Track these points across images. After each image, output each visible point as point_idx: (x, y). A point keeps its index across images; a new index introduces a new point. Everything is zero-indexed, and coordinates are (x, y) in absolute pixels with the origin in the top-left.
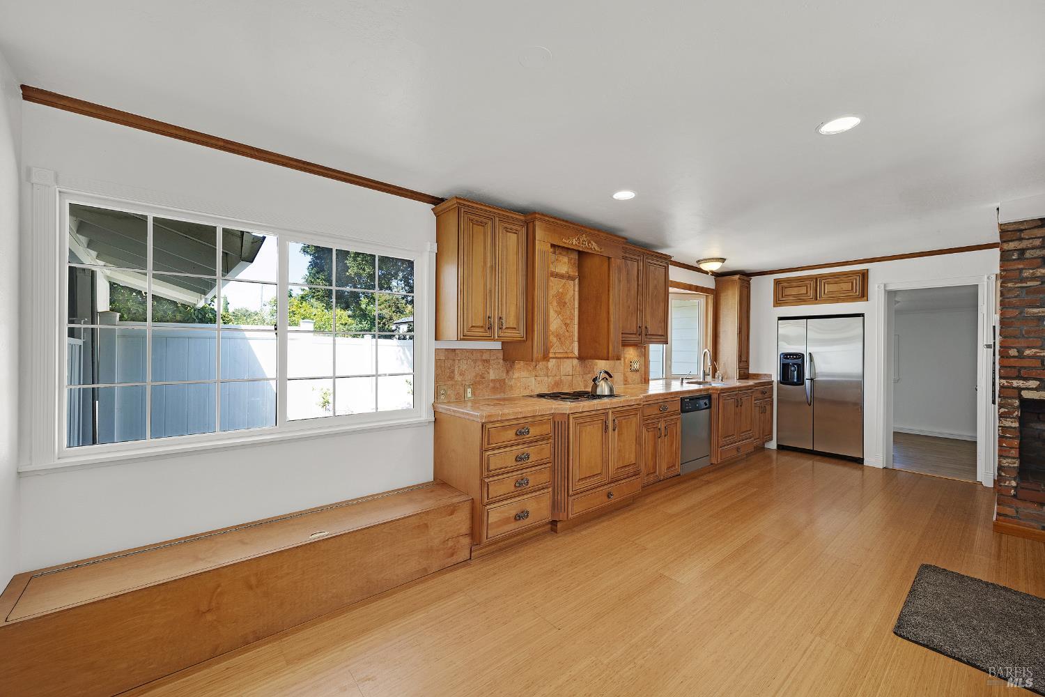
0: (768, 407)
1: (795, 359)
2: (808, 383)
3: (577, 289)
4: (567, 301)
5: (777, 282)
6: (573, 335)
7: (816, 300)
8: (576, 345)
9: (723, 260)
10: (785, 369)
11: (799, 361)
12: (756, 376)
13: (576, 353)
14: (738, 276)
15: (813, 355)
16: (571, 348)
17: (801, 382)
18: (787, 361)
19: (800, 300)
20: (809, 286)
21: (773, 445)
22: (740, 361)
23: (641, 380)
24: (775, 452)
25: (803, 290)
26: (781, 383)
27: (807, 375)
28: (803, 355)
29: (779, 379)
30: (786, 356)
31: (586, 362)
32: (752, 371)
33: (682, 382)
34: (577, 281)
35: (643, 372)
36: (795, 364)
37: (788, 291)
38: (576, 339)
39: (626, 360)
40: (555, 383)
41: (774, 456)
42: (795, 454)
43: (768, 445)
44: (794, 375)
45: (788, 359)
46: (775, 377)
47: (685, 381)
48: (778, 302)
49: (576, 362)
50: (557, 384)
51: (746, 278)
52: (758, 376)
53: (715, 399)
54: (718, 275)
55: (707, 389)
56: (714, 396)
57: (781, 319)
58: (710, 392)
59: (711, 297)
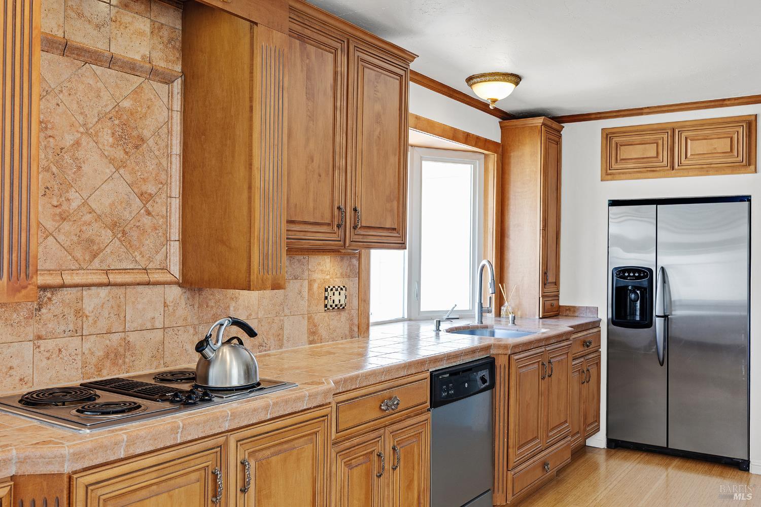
0: (593, 371)
1: (638, 278)
2: (659, 323)
3: (177, 104)
4: (146, 133)
5: (608, 136)
6: (167, 223)
7: (672, 167)
8: (175, 249)
9: (516, 79)
10: (620, 297)
11: (644, 282)
12: (570, 311)
13: (175, 269)
14: (539, 121)
15: (669, 272)
16: (159, 257)
17: (647, 322)
18: (623, 283)
19: (648, 169)
20: (660, 142)
21: (599, 440)
22: (545, 282)
23: (351, 330)
24: (603, 452)
25: (651, 151)
26: (614, 323)
27: (658, 309)
28: (651, 271)
29: (610, 316)
30: (622, 273)
31: (207, 292)
32: (564, 301)
33: (438, 330)
34: (177, 85)
35: (354, 313)
36: (638, 288)
37: (625, 152)
38: (175, 233)
39: (315, 286)
40: (107, 355)
41: (601, 458)
42: (637, 456)
43: (590, 442)
44: (635, 306)
45: (625, 278)
46: (604, 314)
47: (445, 326)
48: (609, 172)
49: (175, 292)
50: (113, 356)
51: (555, 125)
52: (574, 311)
53: (502, 367)
54: (505, 116)
55: (488, 348)
56: (501, 362)
57: (614, 203)
58: (493, 352)
59: (493, 158)
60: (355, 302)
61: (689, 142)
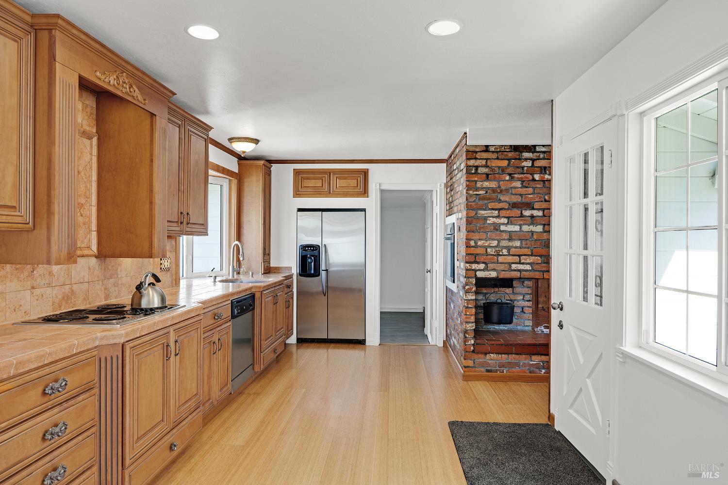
0: (291, 301)
1: (312, 250)
2: (323, 274)
3: (95, 152)
4: (81, 169)
5: (297, 172)
6: (90, 222)
7: (329, 194)
8: (94, 235)
9: (256, 141)
10: (303, 260)
11: (316, 253)
12: (277, 270)
13: (94, 248)
14: (262, 162)
15: (327, 246)
16: (86, 241)
17: (317, 274)
18: (305, 253)
19: (317, 193)
20: (324, 179)
21: (293, 340)
22: (264, 254)
23: (172, 282)
24: (295, 345)
25: (319, 183)
26: (301, 275)
27: (323, 267)
28: (319, 246)
29: (298, 272)
30: (304, 248)
31: (108, 260)
32: (273, 264)
33: (215, 281)
34: (95, 140)
36: (312, 256)
37: (308, 183)
38: (94, 227)
40: (63, 298)
41: (294, 349)
42: (312, 345)
43: (288, 342)
44: (311, 266)
45: (306, 251)
46: (295, 270)
47: (218, 279)
48: (297, 194)
49: (93, 261)
50: (66, 298)
51: (268, 165)
52: (279, 270)
53: (258, 298)
54: (241, 158)
55: (251, 288)
56: (257, 295)
57: (300, 210)
58: (253, 290)
59: (235, 182)
60: (174, 267)
61: (338, 180)
